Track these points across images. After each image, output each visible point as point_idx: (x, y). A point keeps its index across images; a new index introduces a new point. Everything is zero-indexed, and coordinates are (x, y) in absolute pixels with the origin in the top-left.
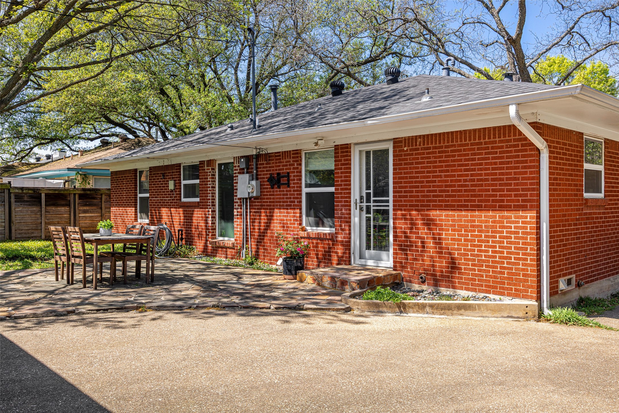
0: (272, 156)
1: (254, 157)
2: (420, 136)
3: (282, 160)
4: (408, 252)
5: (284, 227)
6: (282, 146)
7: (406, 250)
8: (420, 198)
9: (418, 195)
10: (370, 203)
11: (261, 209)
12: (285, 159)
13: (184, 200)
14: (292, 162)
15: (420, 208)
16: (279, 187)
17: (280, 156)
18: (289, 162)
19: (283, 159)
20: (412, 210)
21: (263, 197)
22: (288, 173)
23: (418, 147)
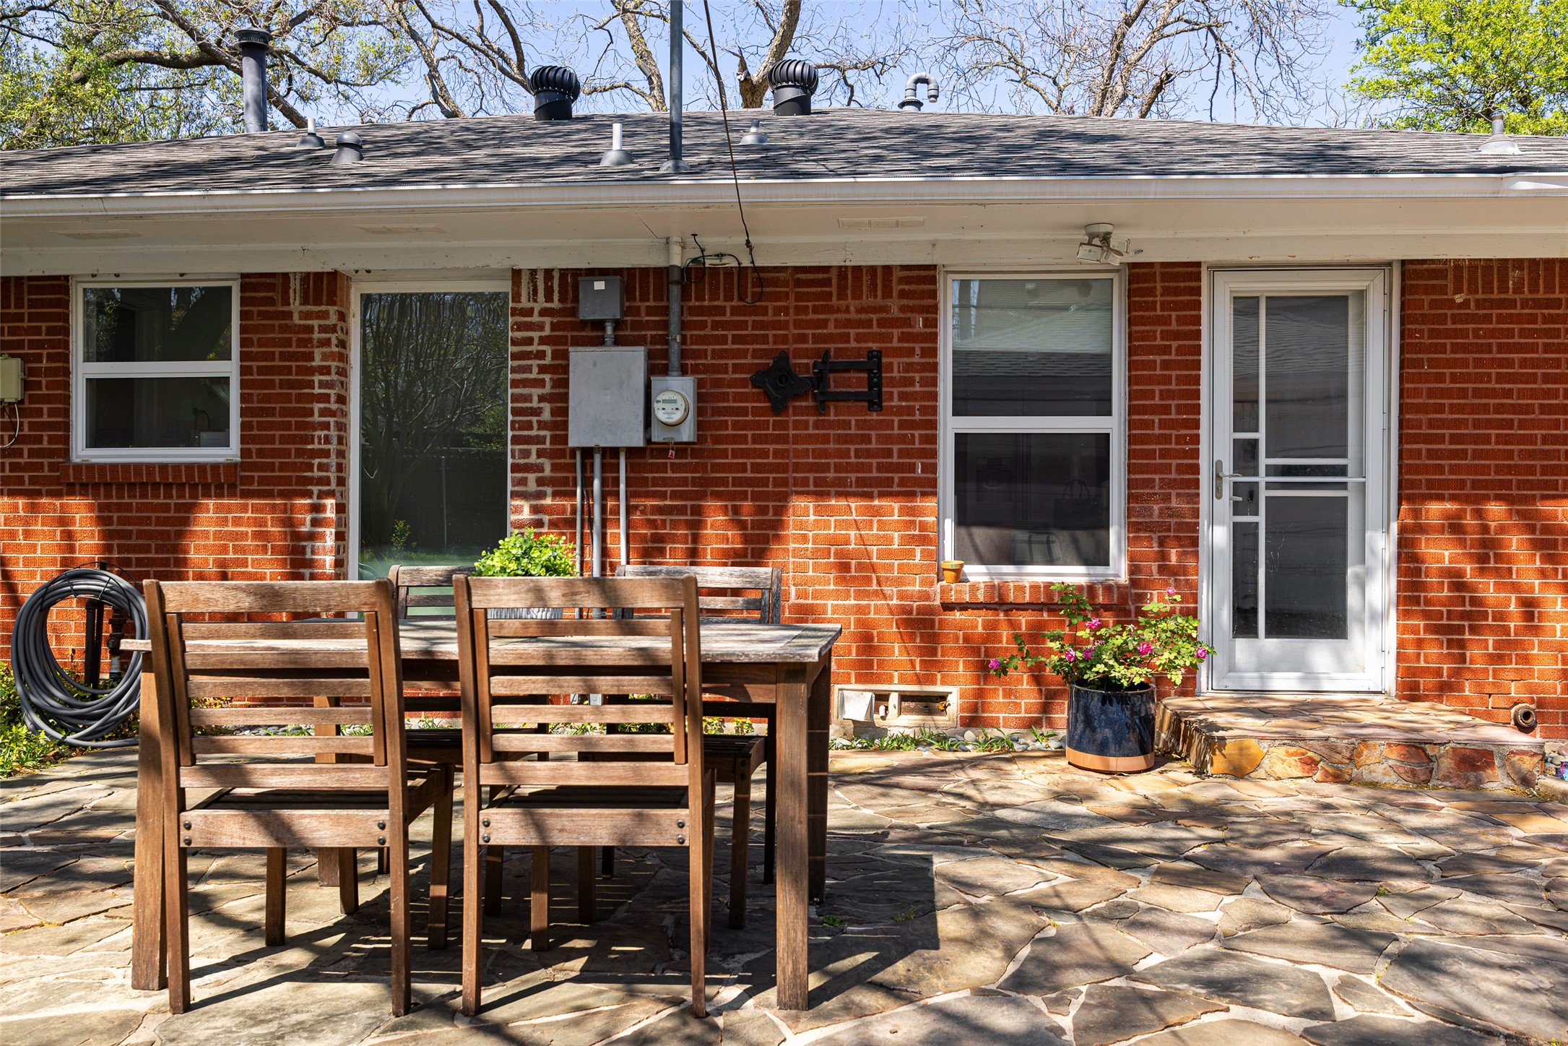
0: (775, 283)
1: (675, 276)
2: (1518, 263)
3: (834, 301)
4: (1467, 636)
5: (845, 567)
6: (845, 246)
7: (1460, 630)
8: (1516, 461)
9: (1512, 451)
10: (1256, 474)
11: (702, 496)
12: (857, 296)
13: (81, 451)
14: (895, 312)
15: (1515, 492)
16: (821, 409)
17: (827, 282)
18: (885, 309)
19: (842, 296)
20: (1487, 499)
21: (709, 445)
22: (875, 356)
23: (1510, 295)
